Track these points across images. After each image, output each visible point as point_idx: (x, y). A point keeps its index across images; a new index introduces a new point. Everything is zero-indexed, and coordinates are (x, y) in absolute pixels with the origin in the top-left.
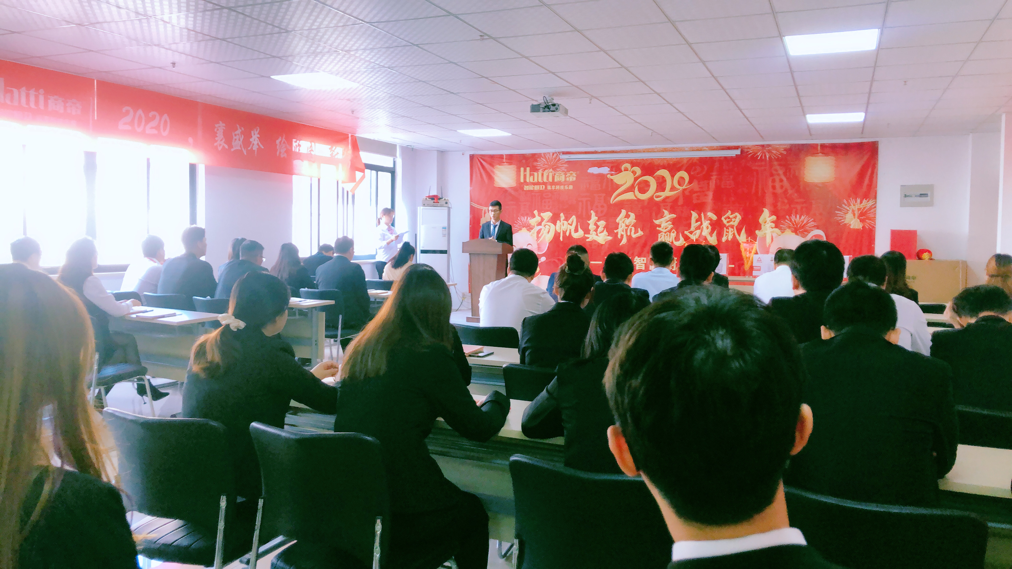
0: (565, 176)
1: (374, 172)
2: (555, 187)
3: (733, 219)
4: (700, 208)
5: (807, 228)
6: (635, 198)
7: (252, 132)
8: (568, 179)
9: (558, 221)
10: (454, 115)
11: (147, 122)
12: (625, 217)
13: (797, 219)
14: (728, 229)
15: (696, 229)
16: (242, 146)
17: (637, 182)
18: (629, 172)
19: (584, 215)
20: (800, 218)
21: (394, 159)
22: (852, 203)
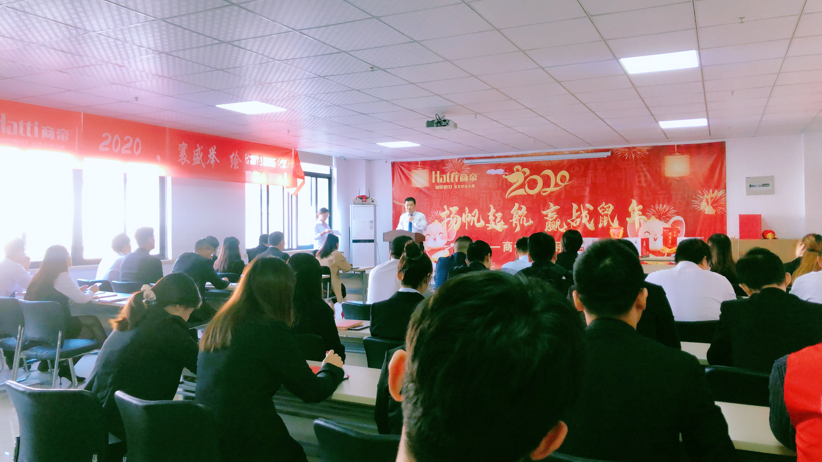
0: (468, 177)
1: (314, 179)
2: (461, 186)
3: (607, 209)
4: (580, 201)
5: (669, 215)
6: (526, 194)
7: (210, 150)
8: (470, 179)
9: (464, 214)
10: (370, 131)
11: (122, 146)
12: (518, 210)
13: (660, 207)
14: (604, 217)
15: (577, 218)
16: (202, 162)
17: (526, 181)
18: (520, 172)
19: (485, 208)
20: (663, 206)
21: (331, 168)
22: (705, 193)
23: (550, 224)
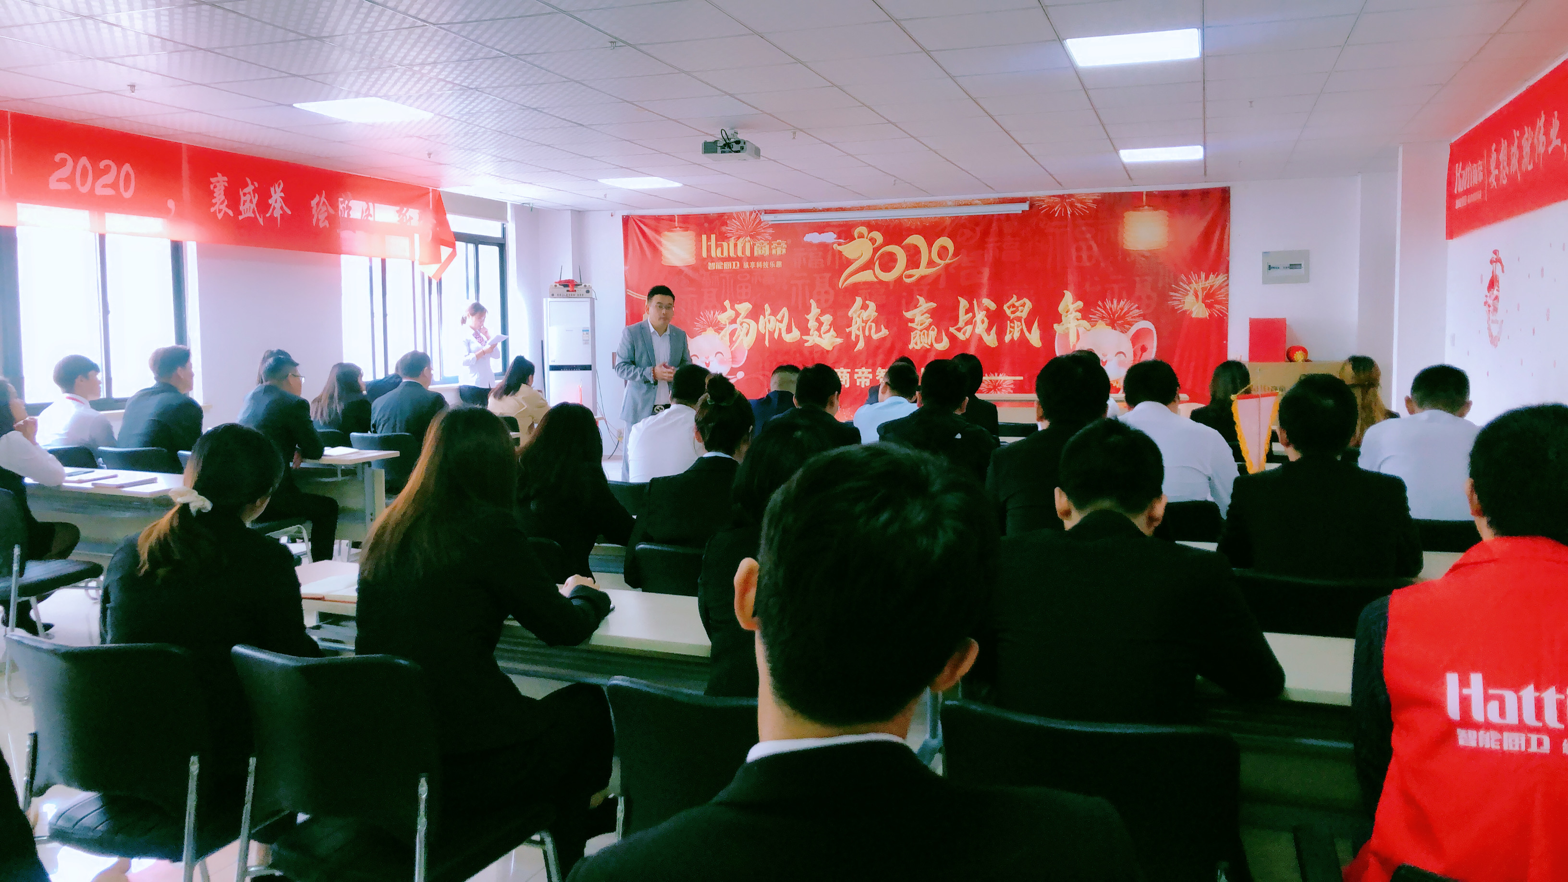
0: (770, 247)
1: (471, 247)
2: (756, 265)
3: (1020, 308)
4: (972, 294)
5: (1129, 319)
6: (876, 280)
7: (272, 190)
8: (774, 252)
9: (762, 317)
10: (589, 157)
11: (96, 177)
12: (861, 308)
13: (1115, 305)
14: (1014, 323)
15: (967, 324)
16: (257, 212)
17: (876, 257)
18: (865, 239)
19: (800, 306)
20: (1119, 302)
21: (503, 224)
22: (1193, 279)
23: (918, 335)
